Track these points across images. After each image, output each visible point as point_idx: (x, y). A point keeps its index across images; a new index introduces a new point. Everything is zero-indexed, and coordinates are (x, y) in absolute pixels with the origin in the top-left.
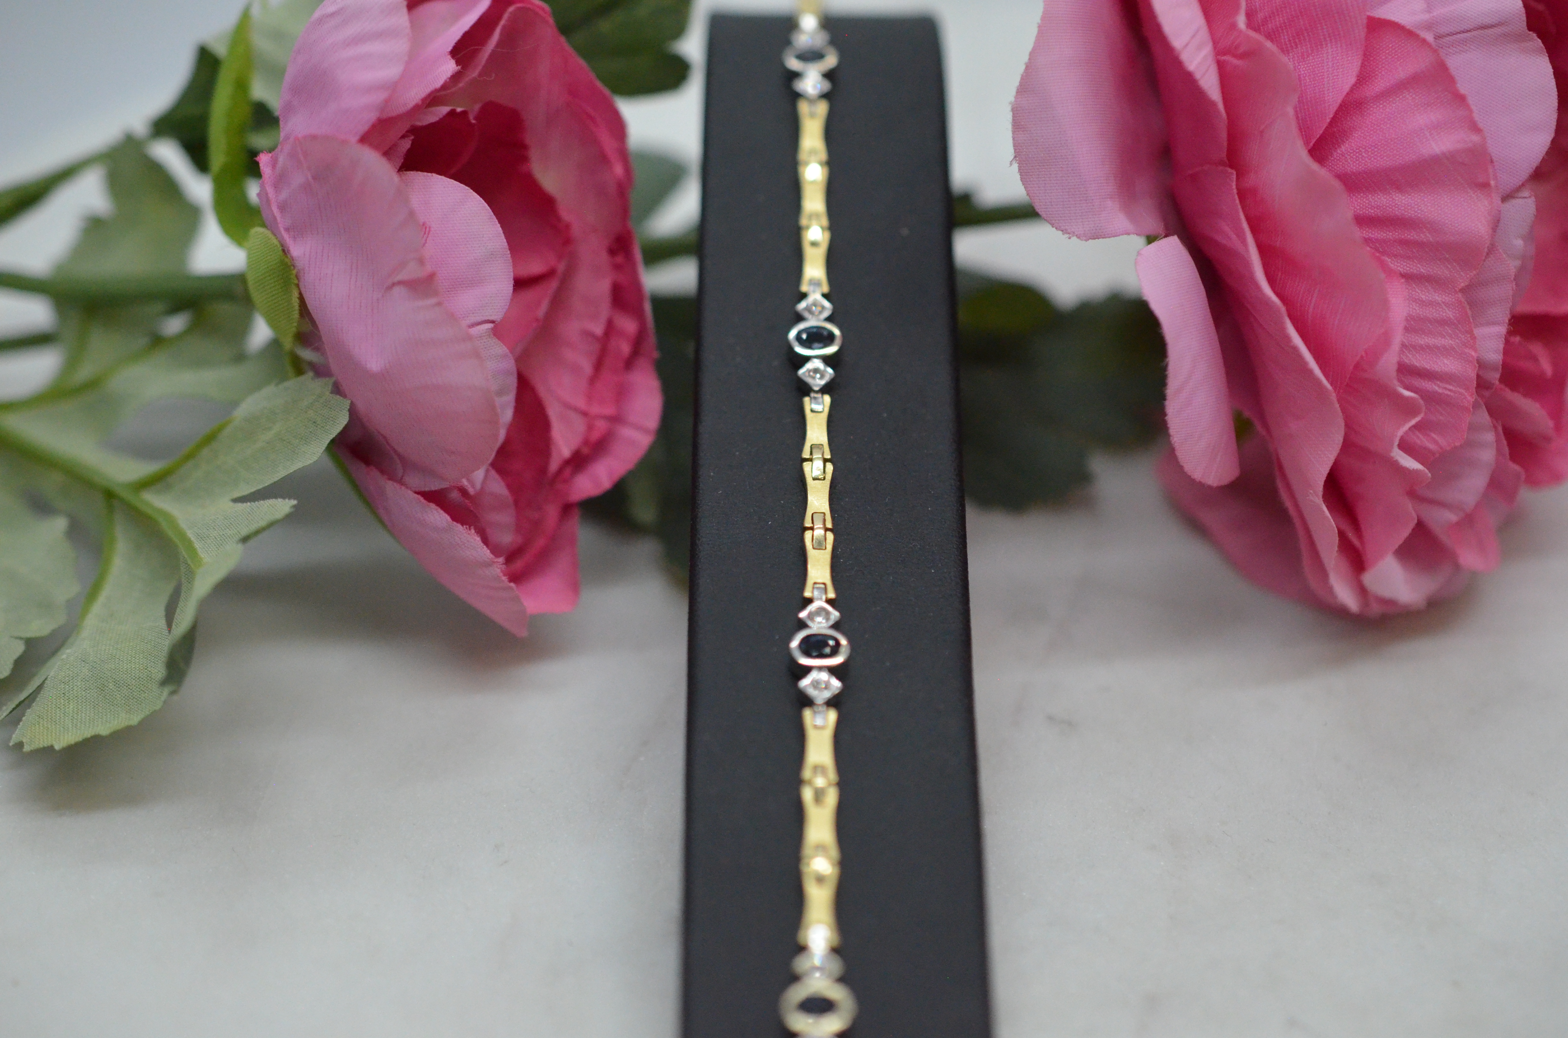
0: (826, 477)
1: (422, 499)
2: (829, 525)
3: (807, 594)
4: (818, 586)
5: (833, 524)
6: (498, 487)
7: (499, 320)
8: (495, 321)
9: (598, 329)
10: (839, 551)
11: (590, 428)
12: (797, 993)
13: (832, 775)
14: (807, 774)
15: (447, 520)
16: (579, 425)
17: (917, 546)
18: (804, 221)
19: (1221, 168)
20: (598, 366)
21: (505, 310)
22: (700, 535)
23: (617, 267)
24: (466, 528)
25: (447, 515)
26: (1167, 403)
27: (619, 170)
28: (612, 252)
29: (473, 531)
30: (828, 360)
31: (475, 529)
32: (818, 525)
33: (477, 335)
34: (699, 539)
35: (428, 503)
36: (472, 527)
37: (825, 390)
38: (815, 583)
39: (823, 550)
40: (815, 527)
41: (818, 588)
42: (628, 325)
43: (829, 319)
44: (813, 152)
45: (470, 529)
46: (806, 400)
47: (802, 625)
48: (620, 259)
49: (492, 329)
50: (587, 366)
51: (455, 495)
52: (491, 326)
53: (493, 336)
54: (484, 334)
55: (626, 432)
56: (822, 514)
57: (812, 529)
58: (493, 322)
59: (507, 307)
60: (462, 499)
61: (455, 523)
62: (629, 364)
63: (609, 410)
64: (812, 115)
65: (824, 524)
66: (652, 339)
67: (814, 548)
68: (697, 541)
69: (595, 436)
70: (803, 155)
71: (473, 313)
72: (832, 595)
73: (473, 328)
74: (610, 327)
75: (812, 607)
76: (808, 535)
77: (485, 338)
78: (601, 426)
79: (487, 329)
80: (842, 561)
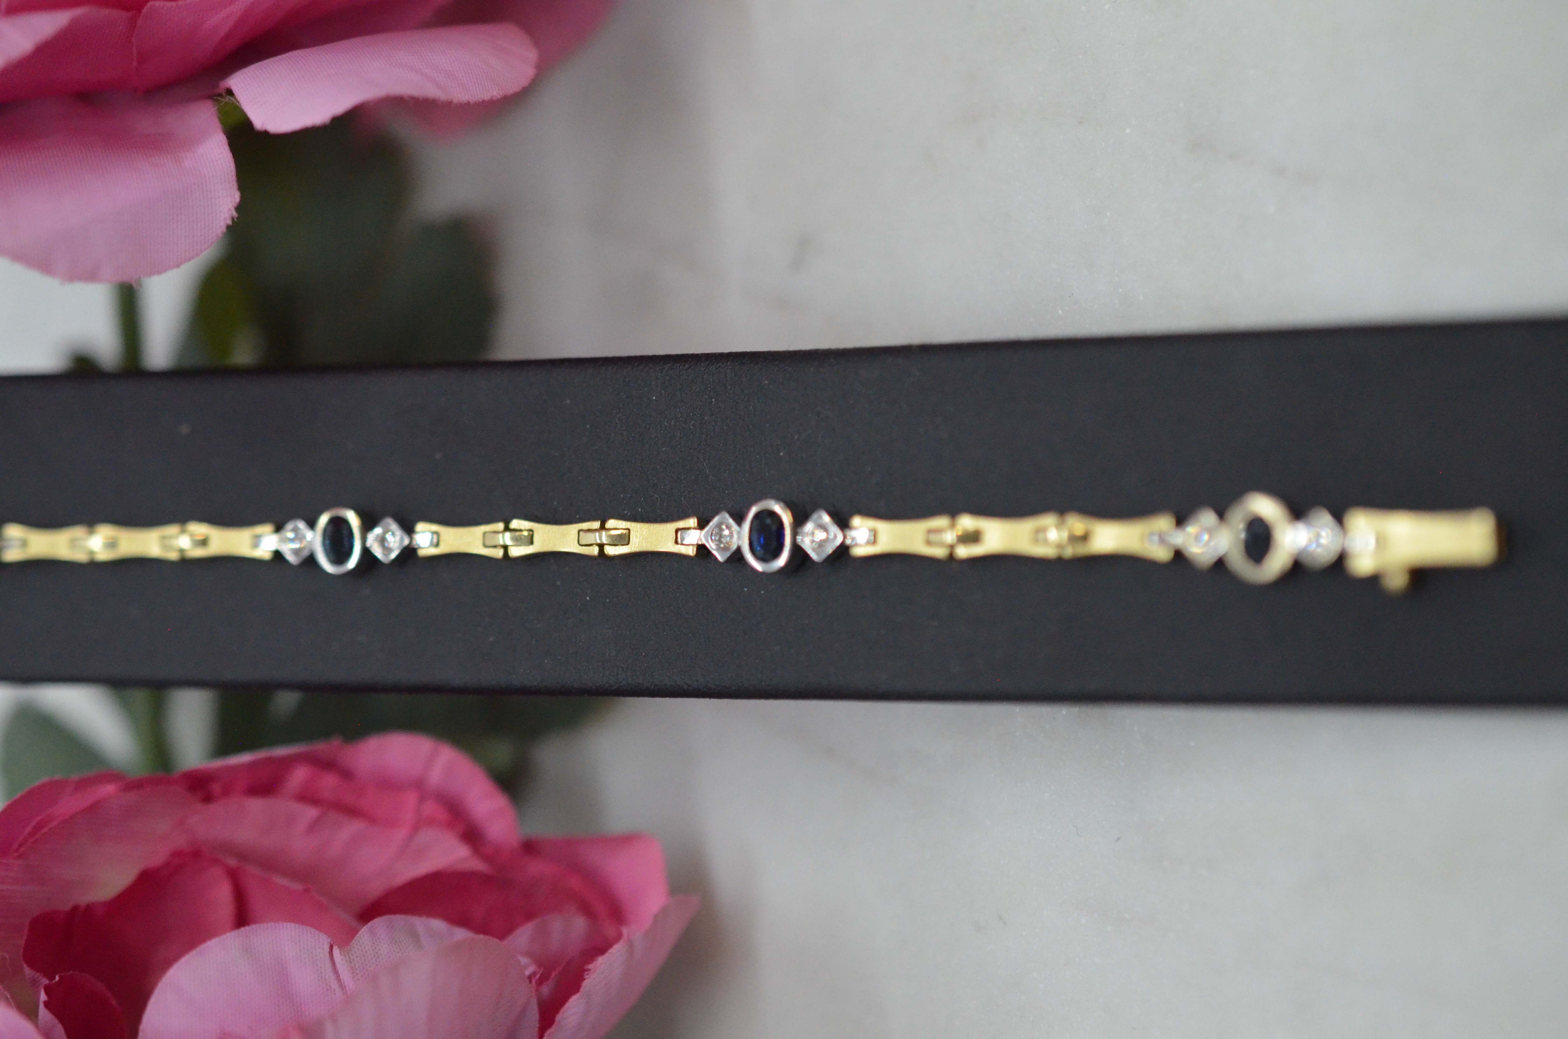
0: (530, 528)
1: (549, 1031)
2: (596, 525)
3: (691, 551)
4: (679, 540)
5: (594, 519)
6: (523, 936)
7: (329, 940)
8: (331, 944)
9: (311, 812)
10: (627, 513)
11: (430, 822)
12: (1240, 564)
13: (941, 522)
14: (939, 552)
15: (577, 999)
16: (427, 835)
17: (619, 417)
18: (173, 556)
19: (139, 22)
20: (353, 812)
21: (317, 932)
22: (605, 685)
23: (227, 791)
24: (588, 974)
25: (571, 1000)
26: (455, 101)
27: (108, 789)
28: (208, 799)
29: (591, 966)
30: (368, 525)
31: (589, 963)
32: (596, 538)
33: (348, 967)
34: (611, 686)
35: (556, 1023)
36: (585, 968)
37: (409, 530)
38: (676, 542)
39: (629, 533)
40: (599, 541)
41: (683, 539)
42: (299, 775)
43: (312, 524)
44: (73, 543)
45: (590, 970)
46: (422, 553)
47: (737, 556)
48: (216, 788)
49: (340, 947)
50: (351, 828)
51: (545, 990)
52: (336, 951)
53: (349, 947)
54: (348, 958)
55: (436, 776)
56: (581, 533)
57: (601, 546)
58: (331, 947)
59: (313, 930)
60: (550, 981)
61: (582, 989)
62: (347, 774)
63: (411, 798)
64: (24, 543)
65: (596, 530)
66: (319, 747)
67: (628, 544)
68: (614, 688)
69: (442, 815)
70: (80, 556)
71: (321, 973)
72: (692, 522)
73: (340, 971)
74: (306, 797)
75: (712, 546)
76: (610, 551)
77: (351, 957)
78: (430, 808)
79: (341, 955)
80: (640, 510)
